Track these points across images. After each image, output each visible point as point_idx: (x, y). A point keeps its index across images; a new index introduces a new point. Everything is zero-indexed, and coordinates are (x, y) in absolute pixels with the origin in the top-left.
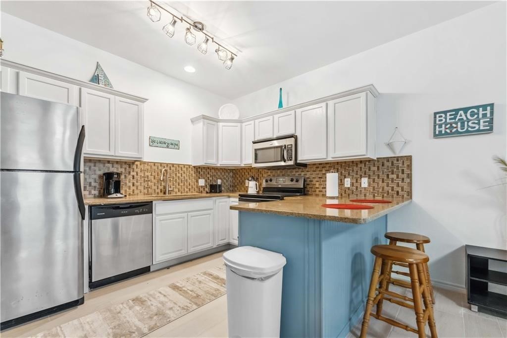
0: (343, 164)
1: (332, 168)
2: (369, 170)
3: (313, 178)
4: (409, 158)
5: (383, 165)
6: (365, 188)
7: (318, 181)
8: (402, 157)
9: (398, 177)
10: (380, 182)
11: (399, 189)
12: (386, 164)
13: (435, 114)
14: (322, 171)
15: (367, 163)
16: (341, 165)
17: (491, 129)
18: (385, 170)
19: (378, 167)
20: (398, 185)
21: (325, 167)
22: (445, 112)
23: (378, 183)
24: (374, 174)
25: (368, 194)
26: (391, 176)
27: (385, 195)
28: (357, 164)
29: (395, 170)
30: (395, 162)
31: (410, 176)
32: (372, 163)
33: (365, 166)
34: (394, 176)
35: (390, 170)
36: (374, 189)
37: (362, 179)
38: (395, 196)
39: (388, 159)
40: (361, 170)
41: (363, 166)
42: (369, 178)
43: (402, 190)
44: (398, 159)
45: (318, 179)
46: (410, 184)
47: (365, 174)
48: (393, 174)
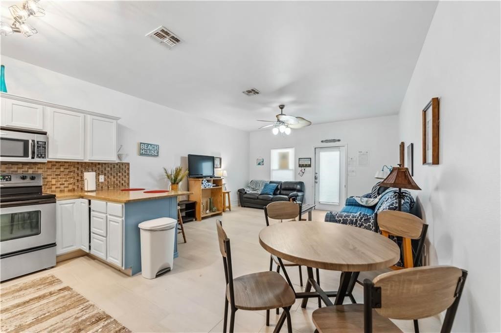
0: (83, 165)
1: (73, 167)
2: (105, 170)
3: (48, 175)
4: (128, 164)
5: (114, 167)
6: (102, 182)
7: (54, 178)
8: (125, 163)
9: (122, 175)
10: (112, 178)
11: (123, 182)
12: (116, 166)
13: (141, 143)
14: (60, 168)
15: (104, 165)
16: (82, 165)
17: (158, 156)
18: (115, 171)
19: (111, 168)
20: (123, 180)
21: (64, 165)
22: (144, 144)
23: (111, 179)
24: (108, 172)
25: (104, 187)
26: (119, 174)
27: (115, 186)
28: (95, 166)
29: (121, 171)
30: (121, 166)
31: (128, 174)
32: (107, 165)
33: (102, 167)
34: (120, 174)
35: (118, 170)
36: (108, 183)
37: (100, 176)
38: (121, 186)
39: (117, 164)
40: (99, 170)
41: (100, 166)
42: (105, 175)
43: (125, 183)
44: (123, 164)
45: (55, 177)
46: (129, 179)
47: (102, 172)
48: (120, 173)
